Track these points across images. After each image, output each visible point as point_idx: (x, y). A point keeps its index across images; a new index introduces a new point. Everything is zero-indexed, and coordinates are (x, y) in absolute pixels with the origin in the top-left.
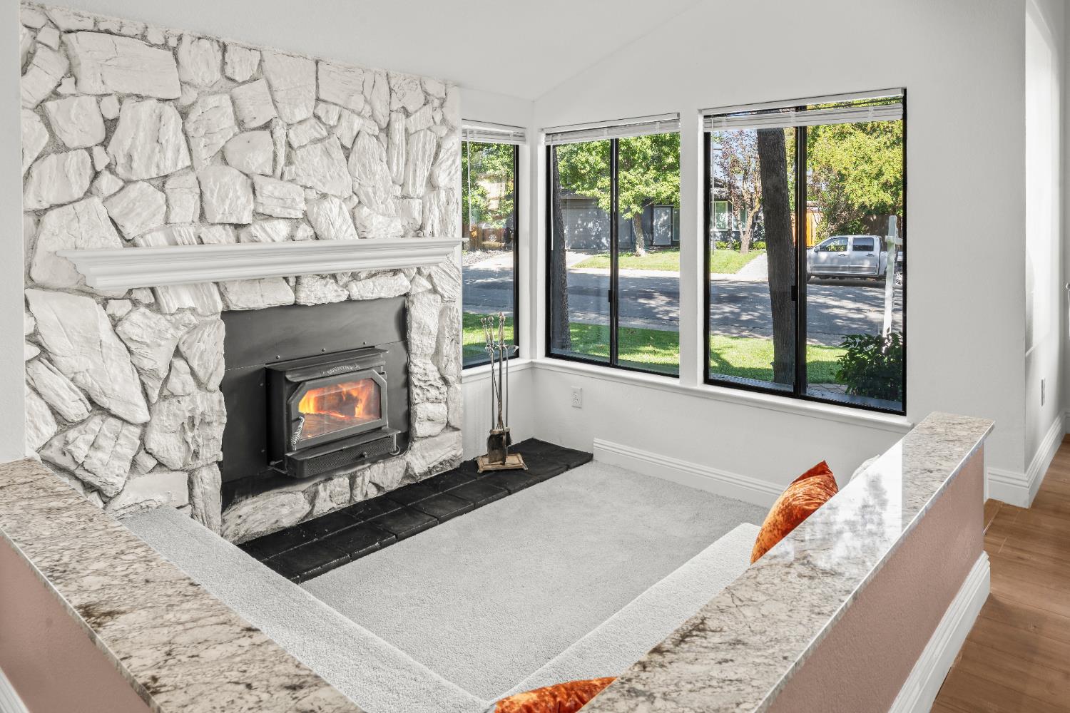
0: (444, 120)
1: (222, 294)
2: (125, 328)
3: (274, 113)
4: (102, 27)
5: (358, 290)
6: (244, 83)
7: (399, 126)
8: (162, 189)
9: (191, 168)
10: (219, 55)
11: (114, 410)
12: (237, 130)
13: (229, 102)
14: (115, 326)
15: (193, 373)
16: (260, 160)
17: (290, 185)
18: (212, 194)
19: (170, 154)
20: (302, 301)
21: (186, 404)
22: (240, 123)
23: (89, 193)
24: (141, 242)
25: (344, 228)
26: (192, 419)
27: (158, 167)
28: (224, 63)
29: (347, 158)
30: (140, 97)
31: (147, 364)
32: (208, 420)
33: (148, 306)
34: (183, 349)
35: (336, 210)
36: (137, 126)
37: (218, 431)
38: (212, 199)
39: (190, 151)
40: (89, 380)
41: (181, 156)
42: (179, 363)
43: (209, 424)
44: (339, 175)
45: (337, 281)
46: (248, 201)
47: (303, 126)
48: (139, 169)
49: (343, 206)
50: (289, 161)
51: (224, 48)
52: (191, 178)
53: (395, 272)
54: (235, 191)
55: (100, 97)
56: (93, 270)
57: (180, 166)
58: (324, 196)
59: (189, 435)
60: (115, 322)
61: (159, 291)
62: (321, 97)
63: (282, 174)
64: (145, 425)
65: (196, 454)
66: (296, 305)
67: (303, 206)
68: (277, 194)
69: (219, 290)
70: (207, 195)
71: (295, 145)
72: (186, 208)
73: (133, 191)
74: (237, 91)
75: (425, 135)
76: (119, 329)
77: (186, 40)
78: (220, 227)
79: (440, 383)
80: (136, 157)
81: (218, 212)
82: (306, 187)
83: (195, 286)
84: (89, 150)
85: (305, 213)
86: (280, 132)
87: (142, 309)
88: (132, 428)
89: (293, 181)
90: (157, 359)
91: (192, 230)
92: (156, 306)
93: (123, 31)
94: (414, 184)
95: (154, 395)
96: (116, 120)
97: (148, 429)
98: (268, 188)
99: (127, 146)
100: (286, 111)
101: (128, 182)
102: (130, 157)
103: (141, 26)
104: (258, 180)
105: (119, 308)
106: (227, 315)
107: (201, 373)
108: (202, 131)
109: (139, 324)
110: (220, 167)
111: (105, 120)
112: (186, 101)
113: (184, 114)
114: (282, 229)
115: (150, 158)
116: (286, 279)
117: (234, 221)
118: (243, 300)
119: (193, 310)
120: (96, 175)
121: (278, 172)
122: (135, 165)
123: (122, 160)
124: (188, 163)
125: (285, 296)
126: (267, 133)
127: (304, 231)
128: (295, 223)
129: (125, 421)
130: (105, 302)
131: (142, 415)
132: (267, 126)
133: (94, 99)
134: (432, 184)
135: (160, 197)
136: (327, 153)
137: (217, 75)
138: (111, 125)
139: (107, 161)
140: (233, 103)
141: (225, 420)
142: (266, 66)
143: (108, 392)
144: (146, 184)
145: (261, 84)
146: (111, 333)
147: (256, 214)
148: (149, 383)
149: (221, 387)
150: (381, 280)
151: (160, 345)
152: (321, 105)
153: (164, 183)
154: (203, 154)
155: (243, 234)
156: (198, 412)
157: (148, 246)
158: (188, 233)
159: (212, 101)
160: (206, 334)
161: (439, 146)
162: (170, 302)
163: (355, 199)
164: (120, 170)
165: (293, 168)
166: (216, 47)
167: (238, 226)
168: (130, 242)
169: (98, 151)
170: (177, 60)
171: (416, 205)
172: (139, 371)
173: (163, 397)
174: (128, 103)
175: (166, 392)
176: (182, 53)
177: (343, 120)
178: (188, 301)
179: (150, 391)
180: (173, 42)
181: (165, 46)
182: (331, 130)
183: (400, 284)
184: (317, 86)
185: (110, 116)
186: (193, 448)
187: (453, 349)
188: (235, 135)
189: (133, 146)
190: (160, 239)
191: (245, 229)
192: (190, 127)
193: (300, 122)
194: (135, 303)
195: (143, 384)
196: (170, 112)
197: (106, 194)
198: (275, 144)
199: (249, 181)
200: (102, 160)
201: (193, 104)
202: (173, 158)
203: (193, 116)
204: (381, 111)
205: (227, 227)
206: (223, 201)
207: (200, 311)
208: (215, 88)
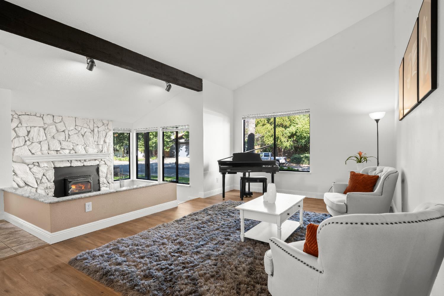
0: (108, 128)
1: (53, 164)
2: (32, 170)
3: (65, 128)
4: (27, 114)
5: (86, 164)
6: (58, 123)
7: (96, 130)
8: (40, 144)
9: (46, 140)
10: (52, 118)
11: (30, 185)
12: (57, 132)
13: (55, 127)
14: (30, 170)
15: (47, 178)
16: (62, 138)
17: (69, 143)
18: (51, 145)
19: (41, 137)
20: (72, 165)
21: (45, 184)
22: (57, 131)
23: (24, 145)
24: (35, 154)
25: (82, 151)
26: (47, 187)
27: (39, 139)
28: (53, 119)
29: (83, 137)
30: (35, 127)
31: (37, 177)
32: (50, 188)
33: (37, 166)
34: (45, 174)
35: (80, 148)
36: (34, 132)
37: (53, 190)
38: (51, 146)
39: (46, 136)
40: (25, 179)
41: (44, 137)
42: (44, 177)
43: (51, 188)
44: (81, 140)
45: (81, 162)
46: (59, 146)
47: (72, 131)
48: (35, 140)
49: (82, 146)
50: (69, 138)
51: (53, 116)
52: (46, 142)
53: (95, 160)
54: (56, 144)
55: (26, 127)
56: (25, 159)
57: (44, 139)
58: (78, 145)
59: (46, 190)
60: (30, 169)
61: (39, 163)
62: (77, 125)
63: (67, 140)
64: (37, 188)
65: (48, 194)
66: (71, 166)
67: (72, 147)
68: (66, 144)
69: (53, 163)
70: (50, 145)
71: (70, 135)
72: (45, 147)
73: (34, 144)
74: (57, 125)
75: (103, 132)
76: (31, 170)
77: (45, 115)
78: (53, 151)
79: (107, 183)
80: (34, 138)
81: (52, 148)
82: (73, 143)
83: (48, 162)
84: (24, 137)
85: (73, 148)
86: (67, 132)
87: (36, 166)
88: (34, 188)
89: (70, 142)
90: (40, 176)
91: (47, 152)
92: (39, 166)
93: (31, 114)
94: (100, 142)
95: (39, 183)
96: (30, 131)
97: (37, 189)
98: (64, 143)
99: (32, 136)
100: (68, 128)
101: (32, 143)
102: (33, 138)
103: (35, 113)
104: (62, 142)
105: (31, 166)
106: (55, 168)
107: (49, 179)
108: (49, 133)
109: (35, 169)
110: (53, 139)
111: (28, 131)
112: (45, 127)
113: (45, 129)
114: (67, 152)
115: (37, 138)
116: (68, 161)
117: (56, 150)
118: (58, 165)
119: (47, 167)
120: (26, 141)
121: (66, 140)
122: (34, 139)
123: (31, 139)
124: (46, 139)
125: (68, 165)
126: (64, 133)
127: (73, 152)
128: (71, 150)
129: (32, 187)
130: (28, 165)
131: (36, 186)
132: (63, 131)
133: (25, 127)
134: (105, 142)
135: (39, 145)
136: (78, 136)
137: (52, 122)
138: (29, 132)
139: (28, 139)
140: (56, 127)
141: (54, 188)
142: (63, 119)
143: (29, 182)
144: (36, 143)
145: (62, 123)
146: (29, 171)
147: (61, 148)
148: (37, 180)
149: (54, 182)
150: (92, 162)
151: (40, 173)
152: (77, 126)
153: (40, 143)
154: (49, 137)
155: (58, 152)
156: (48, 186)
157: (37, 154)
158: (46, 152)
159: (51, 127)
160: (50, 171)
161: (106, 134)
162: (42, 165)
163: (85, 145)
164: (31, 140)
165: (70, 139)
166: (52, 116)
167: (57, 151)
168: (33, 154)
169: (26, 137)
170: (43, 119)
171: (101, 146)
172: (35, 178)
173: (40, 183)
174: (32, 128)
175: (41, 182)
176: (44, 118)
177: (82, 129)
178: (46, 165)
179: (38, 182)
180: (42, 116)
181: (40, 117)
182: (79, 131)
183: (97, 163)
184: (76, 123)
185: (29, 130)
186: (47, 193)
187: (110, 176)
188: (56, 133)
189: (34, 136)
190: (39, 153)
191: (59, 151)
192: (46, 132)
193: (72, 130)
194: (34, 165)
195: (36, 180)
196: (42, 130)
197: (28, 145)
198: (65, 135)
199: (60, 142)
200: (27, 139)
201: (46, 127)
202: (42, 137)
203: (46, 130)
204: (92, 127)
205: (55, 151)
206: (53, 146)
207: (48, 167)
208: (52, 124)
